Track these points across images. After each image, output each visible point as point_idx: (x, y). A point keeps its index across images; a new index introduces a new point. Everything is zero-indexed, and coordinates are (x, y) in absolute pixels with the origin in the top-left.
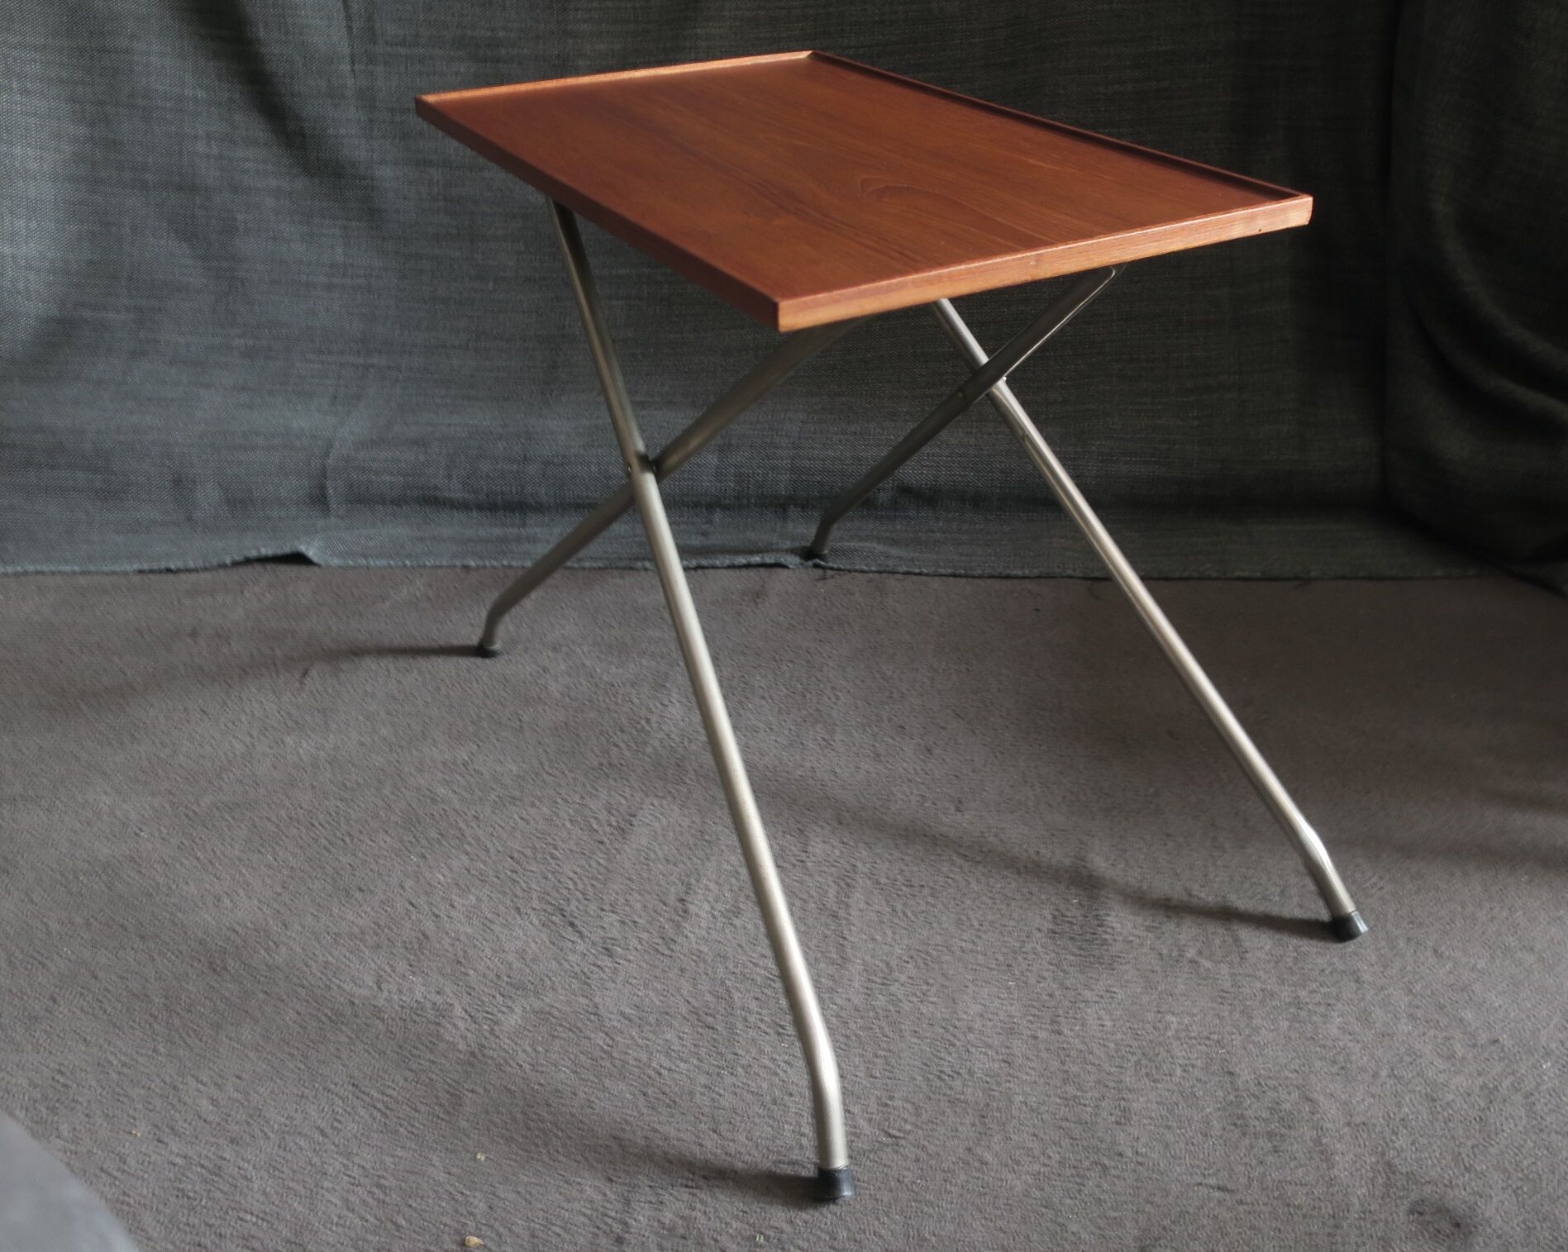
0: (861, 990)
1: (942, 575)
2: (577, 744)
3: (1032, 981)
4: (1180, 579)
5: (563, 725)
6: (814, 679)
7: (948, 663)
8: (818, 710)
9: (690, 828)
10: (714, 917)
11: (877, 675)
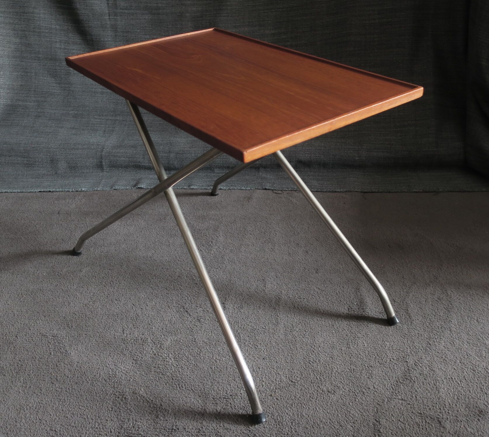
0: (284, 333)
3: (341, 330)
4: (394, 192)
6: (268, 228)
7: (314, 222)
8: (269, 238)
9: (226, 279)
10: (234, 309)
11: (290, 226)
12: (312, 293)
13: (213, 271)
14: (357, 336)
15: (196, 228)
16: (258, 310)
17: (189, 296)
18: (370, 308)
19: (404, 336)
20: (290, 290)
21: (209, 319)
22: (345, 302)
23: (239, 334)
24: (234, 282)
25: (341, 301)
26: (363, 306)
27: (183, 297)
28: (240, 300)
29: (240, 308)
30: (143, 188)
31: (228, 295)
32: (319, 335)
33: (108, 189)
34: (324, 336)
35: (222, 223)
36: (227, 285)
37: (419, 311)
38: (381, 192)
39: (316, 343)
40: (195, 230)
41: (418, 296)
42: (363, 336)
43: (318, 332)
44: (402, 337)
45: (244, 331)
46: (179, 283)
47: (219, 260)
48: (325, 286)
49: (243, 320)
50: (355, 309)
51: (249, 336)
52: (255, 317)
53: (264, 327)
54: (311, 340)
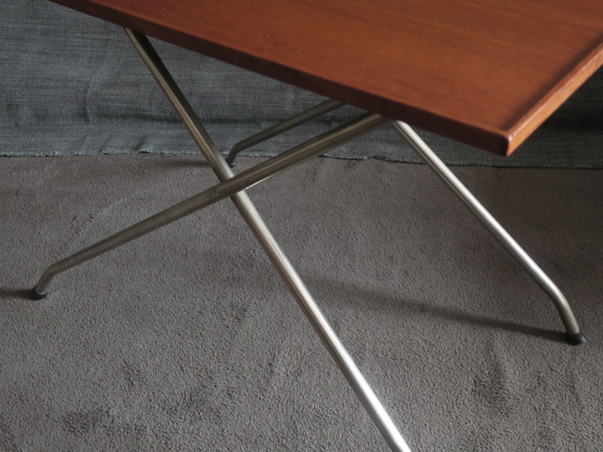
0: (368, 425)
1: (415, 163)
2: (216, 265)
3: (462, 423)
4: (547, 168)
5: (209, 253)
6: (344, 227)
7: (417, 218)
8: (346, 246)
9: (276, 318)
10: (287, 376)
11: (378, 225)
12: (414, 349)
13: (255, 303)
14: (489, 435)
15: (229, 225)
16: (327, 379)
17: (216, 349)
18: (510, 382)
19: (570, 438)
20: (378, 343)
21: (247, 394)
22: (469, 369)
23: (294, 423)
24: (288, 325)
25: (462, 366)
26: (499, 378)
27: (205, 351)
28: (297, 359)
29: (296, 374)
30: (148, 153)
31: (277, 349)
32: (427, 430)
33: (95, 153)
34: (435, 433)
35: (271, 217)
36: (276, 330)
37: (593, 389)
38: (525, 167)
39: (421, 446)
40: (227, 229)
41: (591, 361)
42: (501, 434)
43: (426, 425)
44: (565, 439)
45: (303, 417)
46: (200, 325)
47: (264, 285)
48: (437, 337)
49: (301, 397)
50: (486, 382)
51: (310, 429)
52: (322, 392)
53: (336, 412)
54: (414, 440)
